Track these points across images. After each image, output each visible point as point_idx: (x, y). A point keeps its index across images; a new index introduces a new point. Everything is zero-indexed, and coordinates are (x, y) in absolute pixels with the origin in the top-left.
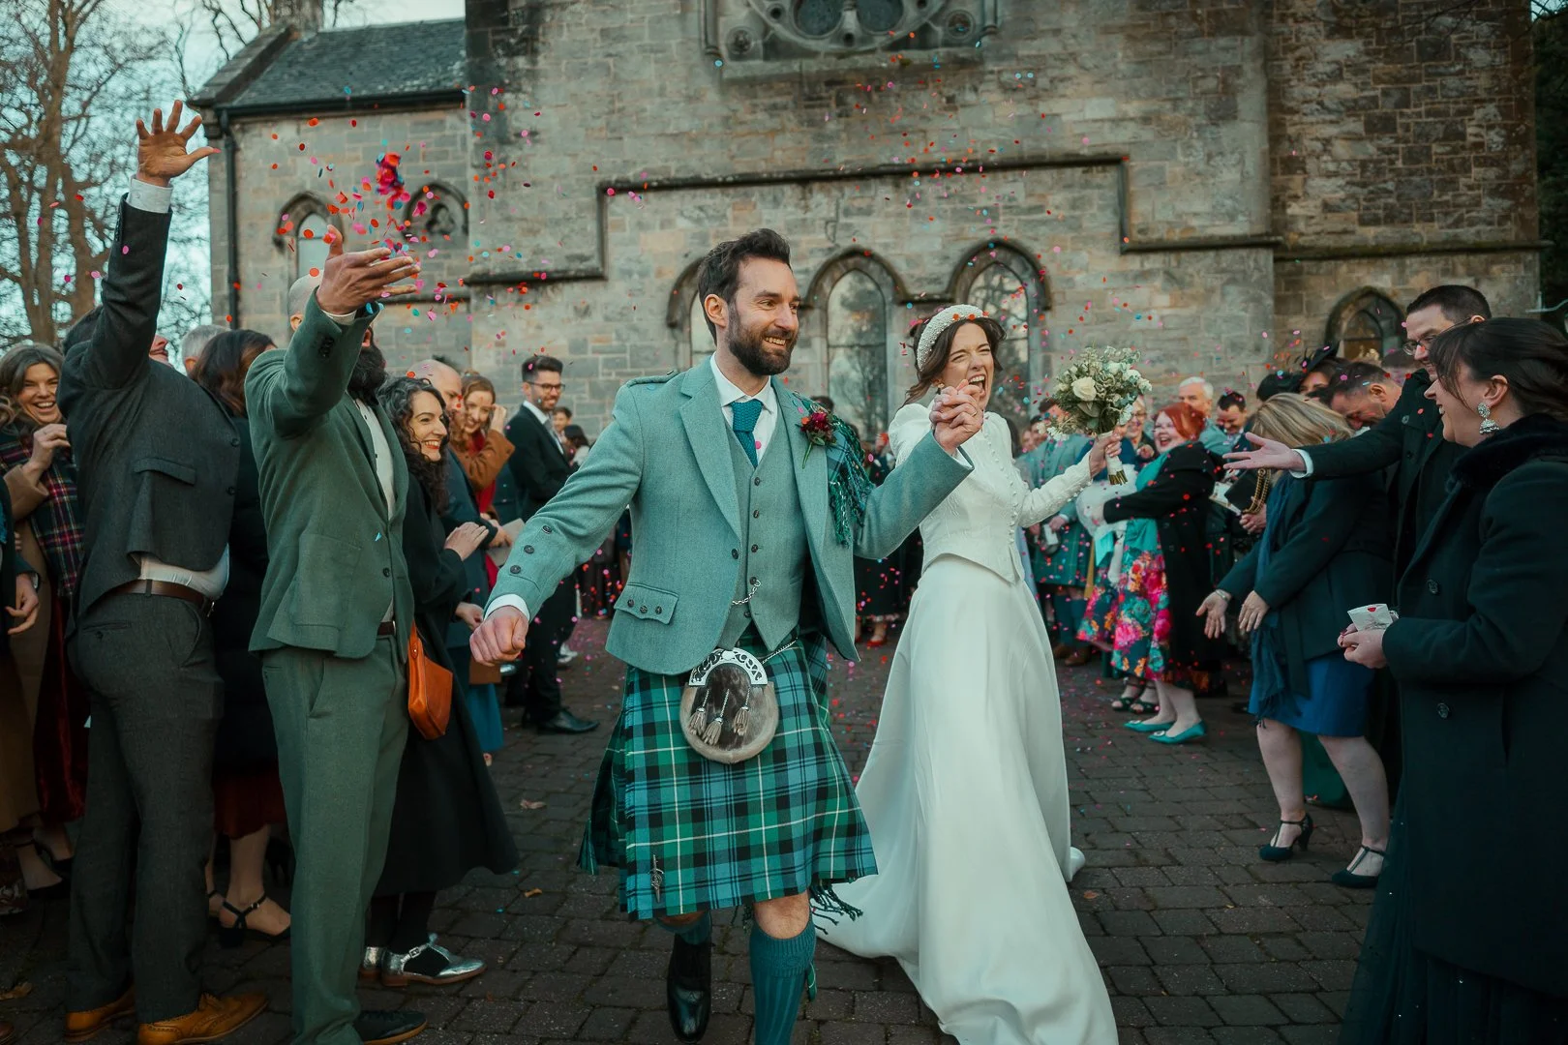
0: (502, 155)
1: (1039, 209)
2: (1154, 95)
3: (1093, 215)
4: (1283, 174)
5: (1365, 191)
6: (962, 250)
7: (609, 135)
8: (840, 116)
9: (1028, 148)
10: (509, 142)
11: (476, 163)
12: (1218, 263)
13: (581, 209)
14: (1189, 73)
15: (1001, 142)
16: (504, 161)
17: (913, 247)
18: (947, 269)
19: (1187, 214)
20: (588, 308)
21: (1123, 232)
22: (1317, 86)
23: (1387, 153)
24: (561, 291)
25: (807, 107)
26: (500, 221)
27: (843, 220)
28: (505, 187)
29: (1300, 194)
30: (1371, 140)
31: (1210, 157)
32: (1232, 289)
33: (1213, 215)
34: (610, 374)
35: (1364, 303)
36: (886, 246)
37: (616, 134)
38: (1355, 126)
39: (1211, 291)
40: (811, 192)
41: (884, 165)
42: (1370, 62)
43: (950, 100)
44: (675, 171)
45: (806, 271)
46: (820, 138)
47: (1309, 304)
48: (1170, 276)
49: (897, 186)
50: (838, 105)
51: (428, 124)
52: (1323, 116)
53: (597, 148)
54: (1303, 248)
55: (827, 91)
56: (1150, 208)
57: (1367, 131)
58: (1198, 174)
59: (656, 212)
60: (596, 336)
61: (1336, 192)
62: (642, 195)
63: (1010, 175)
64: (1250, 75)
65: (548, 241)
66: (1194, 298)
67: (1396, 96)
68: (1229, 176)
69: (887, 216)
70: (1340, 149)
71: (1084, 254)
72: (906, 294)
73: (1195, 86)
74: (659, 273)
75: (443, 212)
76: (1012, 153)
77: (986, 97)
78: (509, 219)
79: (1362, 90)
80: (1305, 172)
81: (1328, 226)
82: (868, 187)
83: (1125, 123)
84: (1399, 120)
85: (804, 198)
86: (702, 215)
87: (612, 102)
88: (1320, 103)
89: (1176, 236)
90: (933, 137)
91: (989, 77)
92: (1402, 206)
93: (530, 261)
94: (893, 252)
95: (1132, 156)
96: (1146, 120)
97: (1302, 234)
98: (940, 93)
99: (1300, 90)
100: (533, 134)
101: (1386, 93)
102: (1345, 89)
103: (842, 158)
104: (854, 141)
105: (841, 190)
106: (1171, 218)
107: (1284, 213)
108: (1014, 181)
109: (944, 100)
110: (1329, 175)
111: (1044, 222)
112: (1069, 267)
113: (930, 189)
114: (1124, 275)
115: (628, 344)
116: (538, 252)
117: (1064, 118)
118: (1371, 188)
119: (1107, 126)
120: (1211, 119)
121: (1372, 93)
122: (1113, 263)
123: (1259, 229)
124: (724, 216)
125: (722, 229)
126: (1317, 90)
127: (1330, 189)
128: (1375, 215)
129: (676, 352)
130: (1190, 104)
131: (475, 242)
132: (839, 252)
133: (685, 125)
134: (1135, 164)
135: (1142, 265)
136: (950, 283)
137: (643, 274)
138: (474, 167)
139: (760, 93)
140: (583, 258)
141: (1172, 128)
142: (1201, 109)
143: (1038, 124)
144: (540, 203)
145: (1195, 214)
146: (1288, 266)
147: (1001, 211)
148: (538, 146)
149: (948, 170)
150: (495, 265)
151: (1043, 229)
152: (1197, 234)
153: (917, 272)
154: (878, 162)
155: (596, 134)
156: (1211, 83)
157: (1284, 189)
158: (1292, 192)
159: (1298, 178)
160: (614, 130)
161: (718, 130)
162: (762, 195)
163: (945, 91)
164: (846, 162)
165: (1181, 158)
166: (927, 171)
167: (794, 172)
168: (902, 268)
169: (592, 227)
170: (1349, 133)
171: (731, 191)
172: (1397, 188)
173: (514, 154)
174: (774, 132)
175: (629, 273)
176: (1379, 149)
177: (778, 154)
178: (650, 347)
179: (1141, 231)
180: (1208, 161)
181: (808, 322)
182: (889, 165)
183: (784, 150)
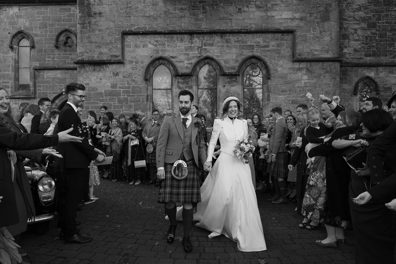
0: (89, 20)
1: (267, 46)
2: (304, 11)
3: (284, 49)
4: (342, 39)
5: (367, 46)
6: (242, 59)
7: (126, 15)
8: (203, 13)
9: (264, 26)
10: (92, 16)
11: (80, 23)
12: (323, 66)
13: (116, 39)
14: (315, 5)
15: (255, 24)
16: (89, 23)
17: (226, 57)
18: (237, 64)
19: (314, 50)
20: (118, 73)
21: (293, 56)
22: (353, 12)
23: (374, 34)
24: (109, 67)
25: (193, 9)
26: (88, 43)
27: (204, 47)
28: (90, 31)
29: (347, 46)
30: (369, 30)
31: (321, 32)
32: (327, 74)
33: (321, 51)
34: (125, 96)
35: (366, 80)
36: (218, 56)
37: (128, 15)
38: (364, 25)
39: (321, 75)
40: (193, 37)
41: (218, 30)
42: (369, 6)
43: (240, 9)
44: (148, 28)
45: (191, 64)
46: (197, 20)
47: (349, 81)
48: (308, 70)
49: (222, 37)
50: (203, 10)
51: (65, 9)
52: (354, 22)
53: (122, 20)
54: (348, 63)
55: (200, 5)
56: (302, 48)
57: (368, 27)
58: (317, 37)
59: (141, 42)
60: (120, 82)
61: (358, 46)
62: (137, 36)
63: (258, 35)
64: (334, 6)
65: (104, 50)
66: (315, 77)
67: (377, 17)
68: (327, 39)
69: (218, 46)
70: (360, 32)
71: (281, 61)
72: (224, 72)
73: (317, 9)
74: (142, 62)
75: (70, 39)
76: (259, 28)
77: (250, 9)
78: (91, 42)
79: (367, 14)
80: (349, 39)
81: (356, 56)
82: (213, 37)
83: (295, 20)
84: (377, 24)
85: (191, 39)
86: (157, 43)
87: (127, 4)
88: (354, 18)
89: (310, 57)
90: (234, 21)
91: (252, 3)
92: (378, 51)
93: (98, 56)
94: (220, 58)
95: (297, 31)
96: (301, 19)
97: (347, 59)
98: (236, 7)
99: (348, 13)
100: (100, 13)
101: (374, 16)
102: (361, 14)
103: (204, 27)
104: (208, 22)
105: (203, 37)
106: (309, 51)
107: (342, 52)
108: (260, 37)
109: (237, 9)
110: (356, 40)
111: (269, 51)
112: (276, 66)
113: (233, 38)
114: (293, 69)
115: (131, 86)
116: (101, 53)
117: (276, 17)
118: (369, 45)
119: (289, 20)
120: (322, 20)
121: (370, 15)
122: (290, 65)
123: (336, 56)
124: (164, 44)
125: (163, 48)
126: (353, 14)
127: (356, 45)
128: (370, 53)
129: (147, 89)
130: (315, 15)
131: (79, 50)
132: (202, 57)
133: (152, 13)
134: (298, 33)
135: (299, 66)
136: (238, 69)
137: (137, 62)
138: (79, 24)
139: (177, 4)
140: (116, 56)
141: (309, 22)
142: (319, 17)
143: (267, 19)
144: (102, 37)
145: (316, 50)
146: (343, 68)
147: (255, 47)
148: (102, 18)
149: (239, 32)
150: (86, 57)
151: (268, 53)
152: (316, 57)
153: (228, 65)
154: (216, 29)
155: (122, 15)
156: (322, 9)
157: (343, 44)
158: (345, 45)
159: (347, 41)
160: (128, 14)
161: (163, 15)
162: (177, 38)
163: (238, 6)
164: (205, 28)
165: (312, 32)
166: (232, 32)
167: (188, 30)
168: (223, 64)
169: (119, 46)
170: (363, 27)
171: (167, 36)
172: (376, 46)
173: (93, 20)
174: (181, 17)
175: (132, 62)
176: (371, 33)
177: (183, 24)
178: (139, 87)
179: (299, 55)
180: (321, 33)
181: (191, 80)
182: (220, 30)
183: (185, 23)
